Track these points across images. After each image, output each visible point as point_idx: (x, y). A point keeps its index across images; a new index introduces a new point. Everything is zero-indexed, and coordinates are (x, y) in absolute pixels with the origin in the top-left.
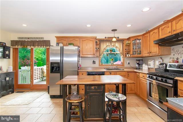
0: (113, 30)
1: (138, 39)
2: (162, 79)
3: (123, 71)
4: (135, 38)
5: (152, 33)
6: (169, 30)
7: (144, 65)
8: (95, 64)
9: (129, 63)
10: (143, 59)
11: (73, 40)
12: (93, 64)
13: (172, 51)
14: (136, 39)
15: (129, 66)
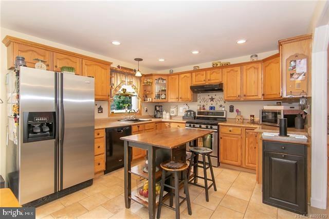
0: (136, 59)
1: (162, 79)
2: (207, 127)
3: (150, 121)
4: (160, 77)
5: (182, 76)
6: (203, 78)
7: (164, 113)
8: (102, 112)
9: (146, 111)
10: (160, 104)
11: (66, 58)
12: (99, 112)
13: (198, 98)
14: (159, 79)
15: (146, 114)
